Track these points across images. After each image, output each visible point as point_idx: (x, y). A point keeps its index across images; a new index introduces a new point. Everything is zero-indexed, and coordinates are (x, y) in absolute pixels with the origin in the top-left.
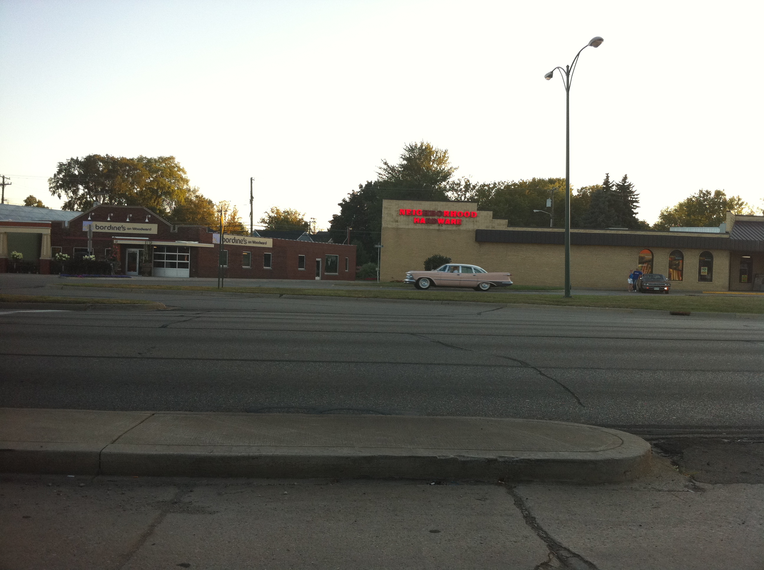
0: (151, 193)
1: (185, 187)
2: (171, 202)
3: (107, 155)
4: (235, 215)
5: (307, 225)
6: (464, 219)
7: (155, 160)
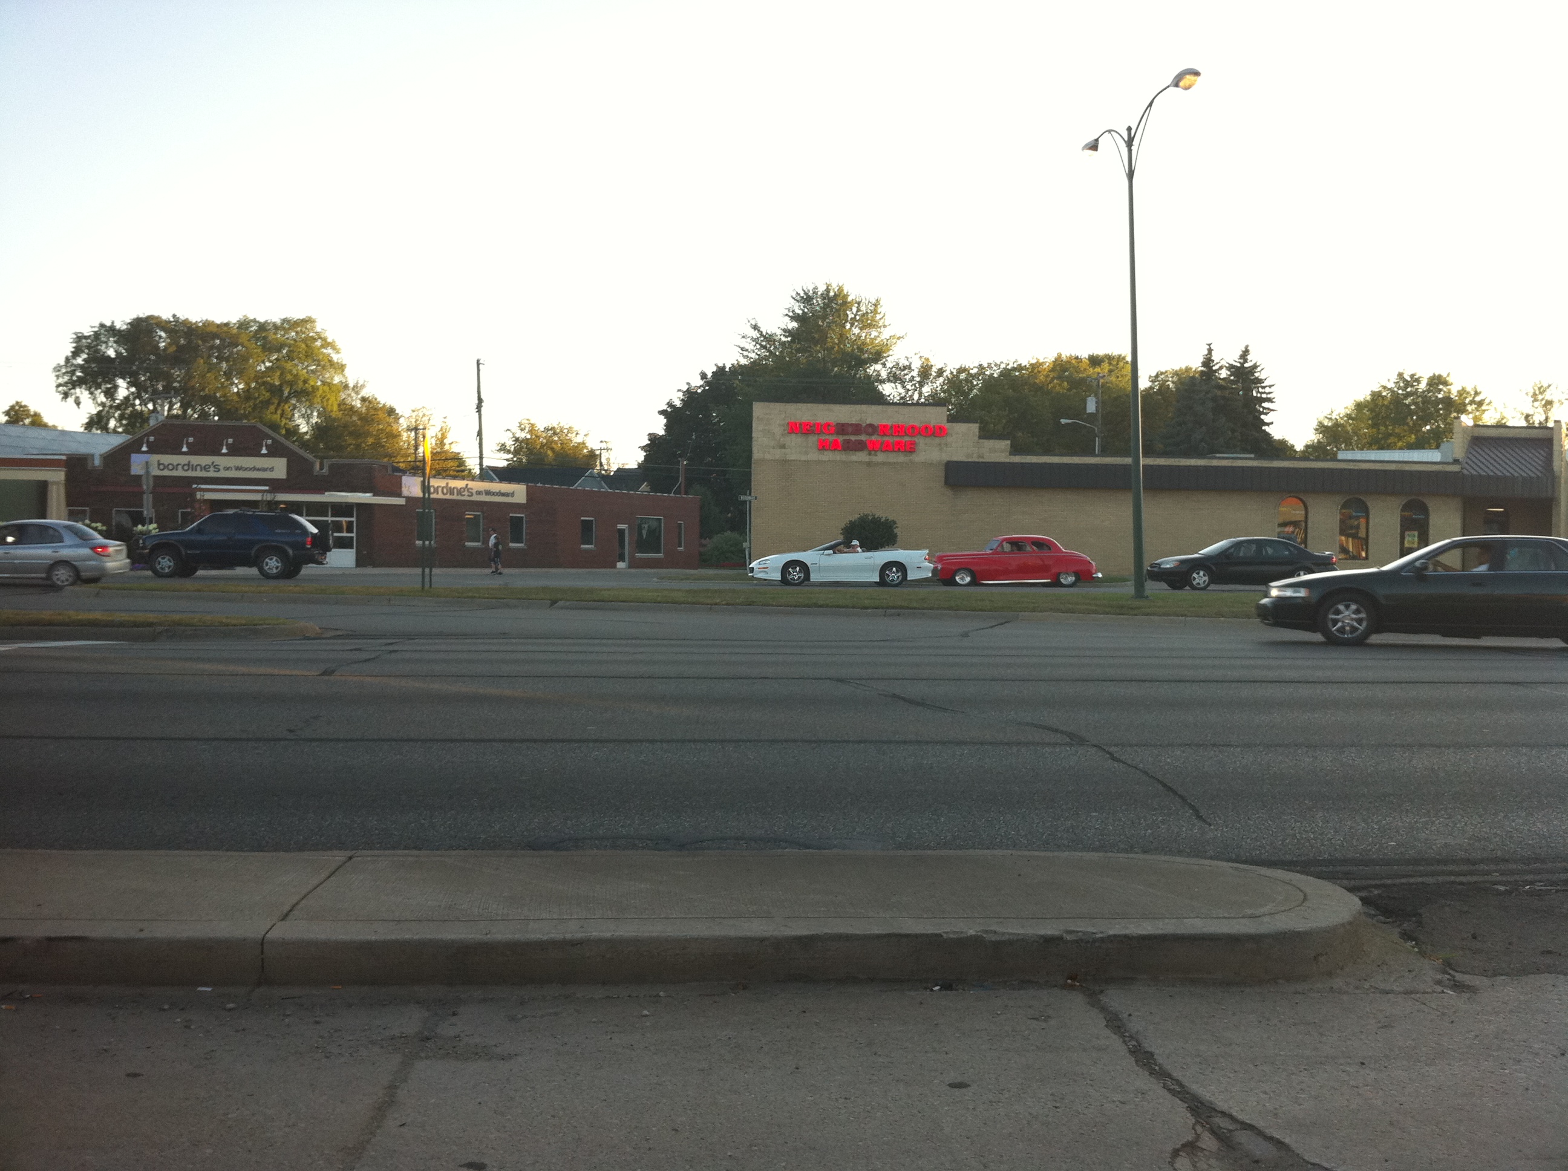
0: (268, 394)
1: (337, 380)
2: (309, 412)
3: (174, 316)
4: (444, 437)
5: (593, 456)
6: (921, 441)
7: (275, 325)
